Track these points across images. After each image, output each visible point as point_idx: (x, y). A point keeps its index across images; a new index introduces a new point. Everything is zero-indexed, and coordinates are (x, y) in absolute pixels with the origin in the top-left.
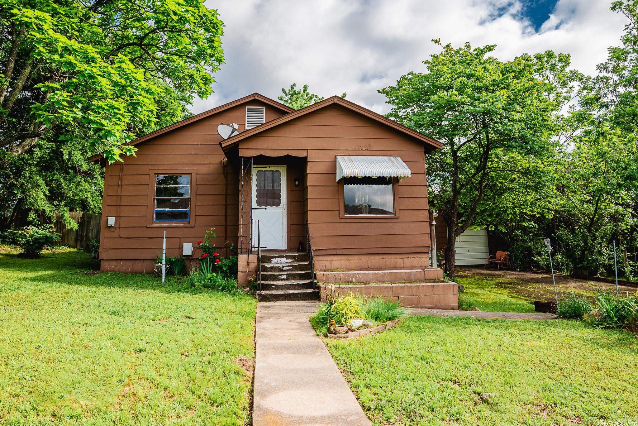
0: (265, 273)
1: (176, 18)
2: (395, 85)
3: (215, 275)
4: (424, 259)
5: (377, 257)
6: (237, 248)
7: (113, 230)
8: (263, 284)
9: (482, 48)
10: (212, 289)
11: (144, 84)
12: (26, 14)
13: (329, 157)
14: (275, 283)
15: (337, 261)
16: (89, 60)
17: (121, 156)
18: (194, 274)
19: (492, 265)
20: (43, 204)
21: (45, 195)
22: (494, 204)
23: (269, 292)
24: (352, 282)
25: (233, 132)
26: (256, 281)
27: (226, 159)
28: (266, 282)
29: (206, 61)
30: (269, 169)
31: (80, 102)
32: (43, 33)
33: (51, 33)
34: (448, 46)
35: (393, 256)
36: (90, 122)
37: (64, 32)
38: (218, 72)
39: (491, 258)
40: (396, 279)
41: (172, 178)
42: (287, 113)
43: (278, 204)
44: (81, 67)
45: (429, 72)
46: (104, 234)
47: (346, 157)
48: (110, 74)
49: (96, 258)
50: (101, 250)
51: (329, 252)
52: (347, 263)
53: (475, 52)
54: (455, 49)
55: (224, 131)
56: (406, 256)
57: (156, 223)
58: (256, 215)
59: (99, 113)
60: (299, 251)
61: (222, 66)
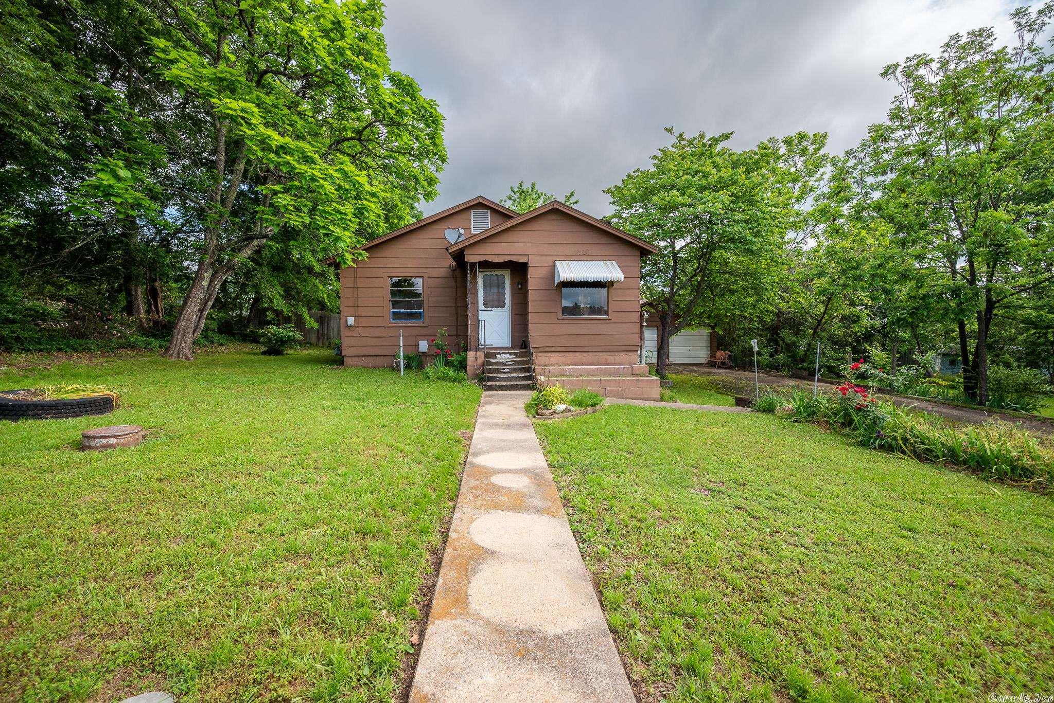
0: (491, 367)
1: (392, 112)
2: (620, 184)
3: (447, 368)
4: (633, 357)
5: (591, 354)
6: (467, 346)
7: (352, 329)
8: (489, 376)
9: (717, 137)
10: (445, 380)
11: (368, 188)
12: (230, 105)
13: (547, 261)
14: (499, 375)
15: (555, 358)
16: (307, 160)
17: (354, 261)
18: (429, 369)
19: (712, 364)
20: (279, 303)
21: (280, 295)
22: (713, 305)
23: (494, 383)
24: (566, 376)
25: (459, 237)
26: (483, 374)
27: (454, 263)
28: (491, 375)
29: (430, 160)
30: (494, 273)
31: (306, 206)
32: (253, 129)
33: (262, 129)
34: (681, 136)
35: (605, 353)
36: (318, 227)
37: (275, 126)
38: (442, 173)
39: (711, 357)
40: (606, 373)
41: (405, 281)
42: (512, 217)
43: (503, 306)
44: (302, 168)
45: (655, 169)
46: (344, 332)
47: (564, 263)
48: (331, 177)
49: (339, 354)
50: (343, 348)
51: (548, 349)
52: (564, 359)
53: (710, 142)
54: (688, 138)
55: (451, 236)
56: (617, 354)
57: (393, 323)
58: (482, 316)
59: (327, 218)
60: (522, 348)
61: (445, 166)
